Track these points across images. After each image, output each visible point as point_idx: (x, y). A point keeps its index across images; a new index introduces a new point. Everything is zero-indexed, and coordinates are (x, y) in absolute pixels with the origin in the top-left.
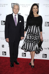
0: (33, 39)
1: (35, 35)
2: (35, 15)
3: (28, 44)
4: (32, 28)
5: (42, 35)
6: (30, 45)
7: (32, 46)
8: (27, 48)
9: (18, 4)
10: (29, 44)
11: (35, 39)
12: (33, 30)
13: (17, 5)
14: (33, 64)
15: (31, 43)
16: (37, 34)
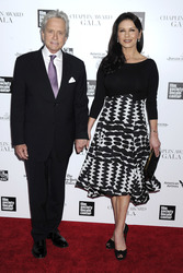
0: (121, 147)
1: (131, 131)
2: (131, 57)
3: (101, 166)
4: (118, 106)
5: (156, 131)
6: (110, 172)
7: (118, 176)
8: (100, 184)
9: (62, 13)
10: (106, 169)
11: (128, 150)
12: (121, 114)
13: (59, 17)
14: (121, 246)
15: (115, 164)
16: (136, 127)
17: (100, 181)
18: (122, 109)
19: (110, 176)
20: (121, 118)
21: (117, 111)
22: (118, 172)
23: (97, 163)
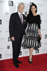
0: (33, 36)
6: (31, 42)
7: (33, 43)
8: (28, 45)
10: (30, 41)
11: (35, 36)
12: (33, 28)
15: (32, 40)
16: (37, 31)
17: (28, 44)
18: (33, 27)
19: (31, 43)
20: (33, 29)
21: (32, 27)
22: (33, 42)
23: (27, 40)
